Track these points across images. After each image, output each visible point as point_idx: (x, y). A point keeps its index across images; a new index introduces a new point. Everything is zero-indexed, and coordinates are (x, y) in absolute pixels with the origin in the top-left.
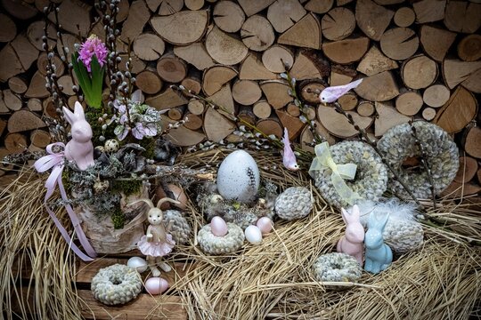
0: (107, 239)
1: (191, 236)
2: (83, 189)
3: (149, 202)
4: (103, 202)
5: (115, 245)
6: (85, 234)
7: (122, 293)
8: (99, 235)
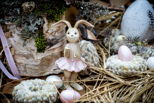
0: (30, 62)
1: (101, 63)
2: (13, 9)
3: (68, 23)
4: (29, 24)
5: (37, 68)
6: (13, 56)
7: (39, 98)
8: (24, 58)
